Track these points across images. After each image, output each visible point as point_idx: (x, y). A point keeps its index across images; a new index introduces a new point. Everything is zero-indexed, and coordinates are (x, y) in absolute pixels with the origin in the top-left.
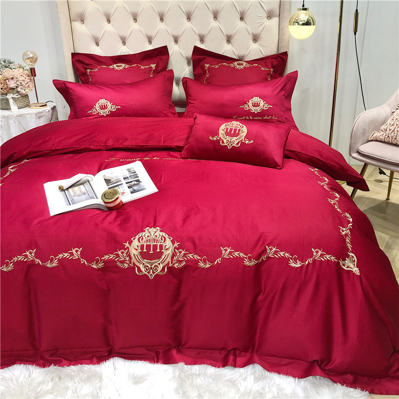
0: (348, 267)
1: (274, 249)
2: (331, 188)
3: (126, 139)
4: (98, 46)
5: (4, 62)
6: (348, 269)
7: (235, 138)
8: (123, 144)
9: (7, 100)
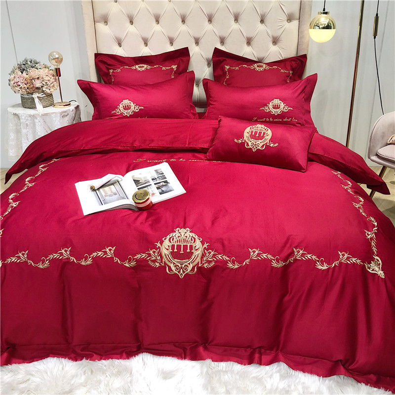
0: (373, 270)
1: (301, 252)
2: (356, 192)
3: (153, 141)
4: (121, 47)
5: (31, 62)
6: (373, 272)
7: (260, 141)
8: (150, 145)
9: (33, 99)
